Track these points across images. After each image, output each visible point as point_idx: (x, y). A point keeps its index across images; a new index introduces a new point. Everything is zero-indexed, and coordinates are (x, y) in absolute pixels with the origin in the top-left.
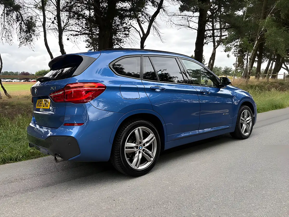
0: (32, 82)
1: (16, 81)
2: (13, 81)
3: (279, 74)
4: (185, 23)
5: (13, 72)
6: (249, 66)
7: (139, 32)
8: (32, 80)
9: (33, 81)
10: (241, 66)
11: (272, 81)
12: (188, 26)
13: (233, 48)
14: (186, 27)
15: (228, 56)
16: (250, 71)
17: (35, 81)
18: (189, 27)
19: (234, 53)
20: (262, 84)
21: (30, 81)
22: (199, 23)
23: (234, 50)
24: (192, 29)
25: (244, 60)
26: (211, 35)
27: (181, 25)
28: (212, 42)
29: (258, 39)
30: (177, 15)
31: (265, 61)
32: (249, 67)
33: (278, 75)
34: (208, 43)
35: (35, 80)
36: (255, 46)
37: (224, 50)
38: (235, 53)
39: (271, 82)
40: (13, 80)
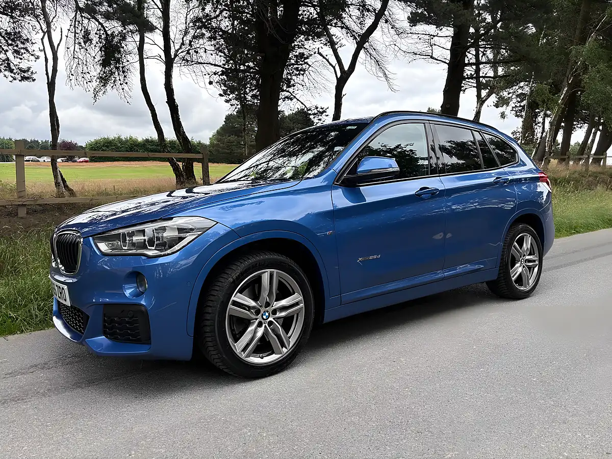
0: (80, 162)
1: (46, 161)
2: (41, 160)
3: (609, 157)
4: (423, 50)
5: (38, 141)
6: (549, 138)
7: (334, 68)
8: (82, 159)
9: (82, 162)
10: (527, 137)
11: (595, 170)
12: (431, 54)
13: (514, 100)
14: (425, 57)
15: (503, 115)
16: (552, 148)
17: (86, 162)
18: (432, 57)
19: (514, 109)
20: (576, 175)
21: (76, 161)
22: (452, 50)
23: (516, 104)
24: (438, 62)
25: (536, 124)
26: (473, 73)
27: (416, 54)
28: (474, 87)
29: (568, 83)
30: (408, 33)
31: (577, 129)
32: (548, 141)
33: (607, 158)
34: (466, 89)
35: (87, 159)
36: (562, 96)
37: (494, 104)
38: (517, 109)
39: (594, 173)
40: (40, 157)
